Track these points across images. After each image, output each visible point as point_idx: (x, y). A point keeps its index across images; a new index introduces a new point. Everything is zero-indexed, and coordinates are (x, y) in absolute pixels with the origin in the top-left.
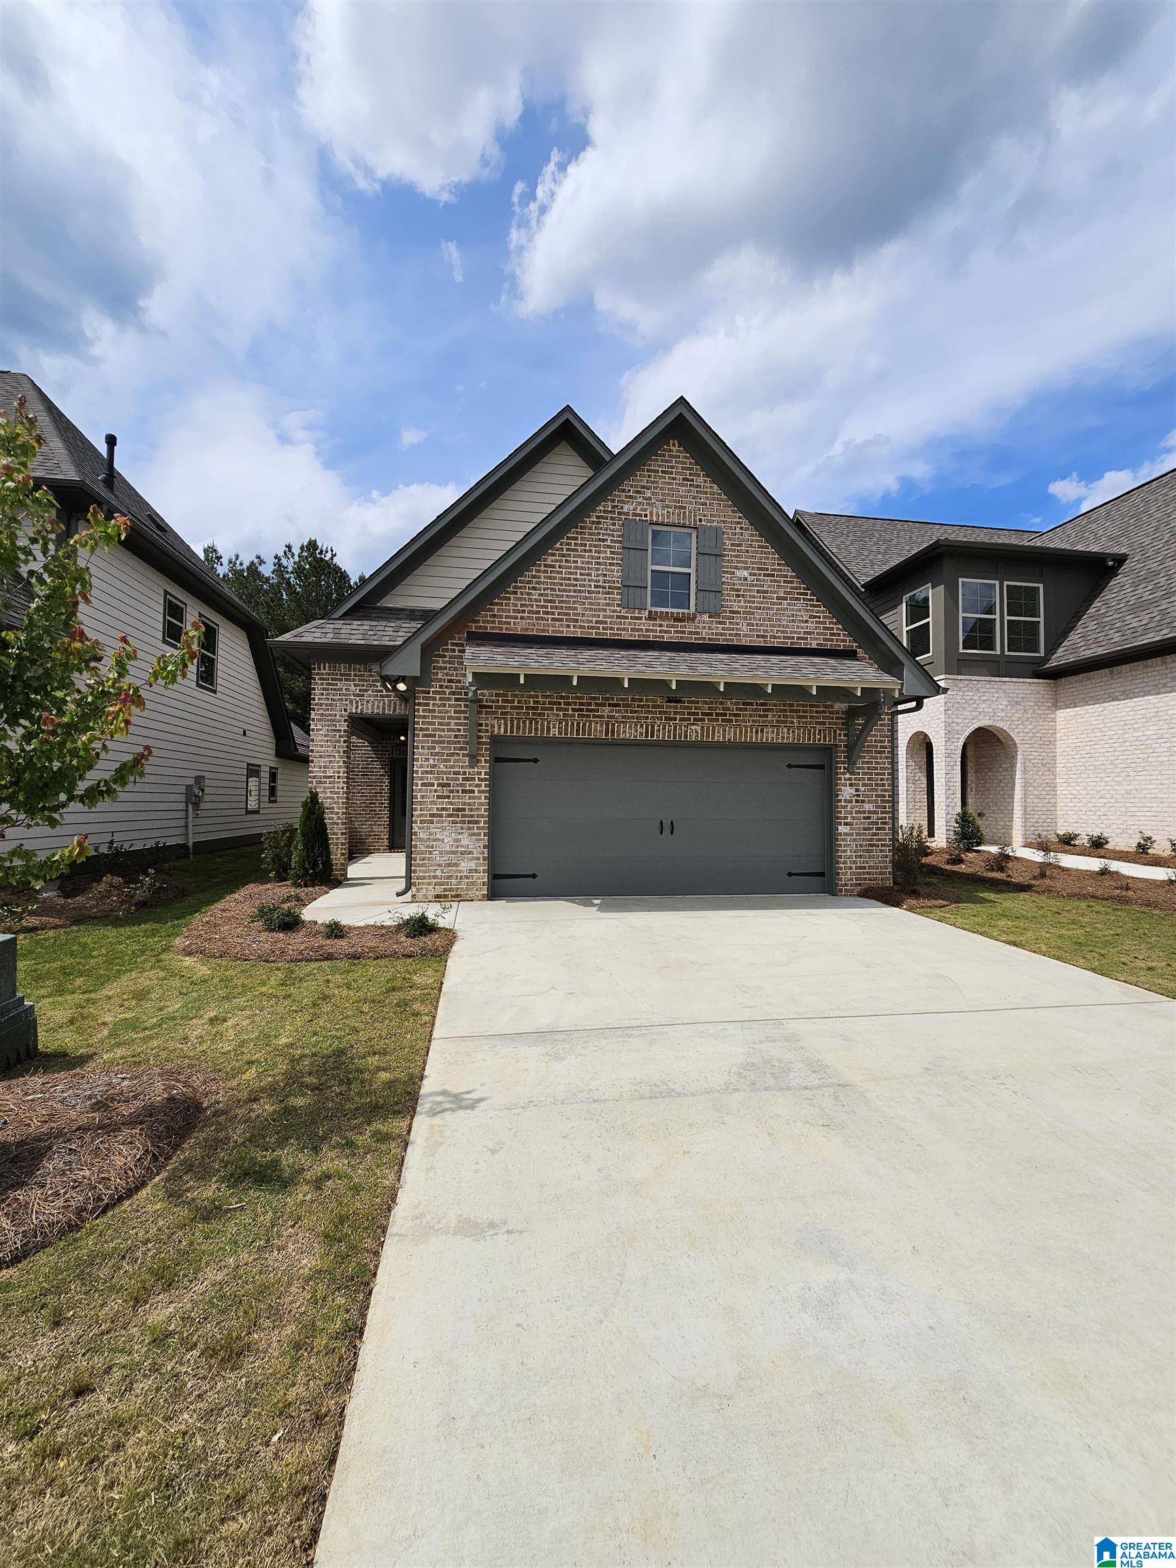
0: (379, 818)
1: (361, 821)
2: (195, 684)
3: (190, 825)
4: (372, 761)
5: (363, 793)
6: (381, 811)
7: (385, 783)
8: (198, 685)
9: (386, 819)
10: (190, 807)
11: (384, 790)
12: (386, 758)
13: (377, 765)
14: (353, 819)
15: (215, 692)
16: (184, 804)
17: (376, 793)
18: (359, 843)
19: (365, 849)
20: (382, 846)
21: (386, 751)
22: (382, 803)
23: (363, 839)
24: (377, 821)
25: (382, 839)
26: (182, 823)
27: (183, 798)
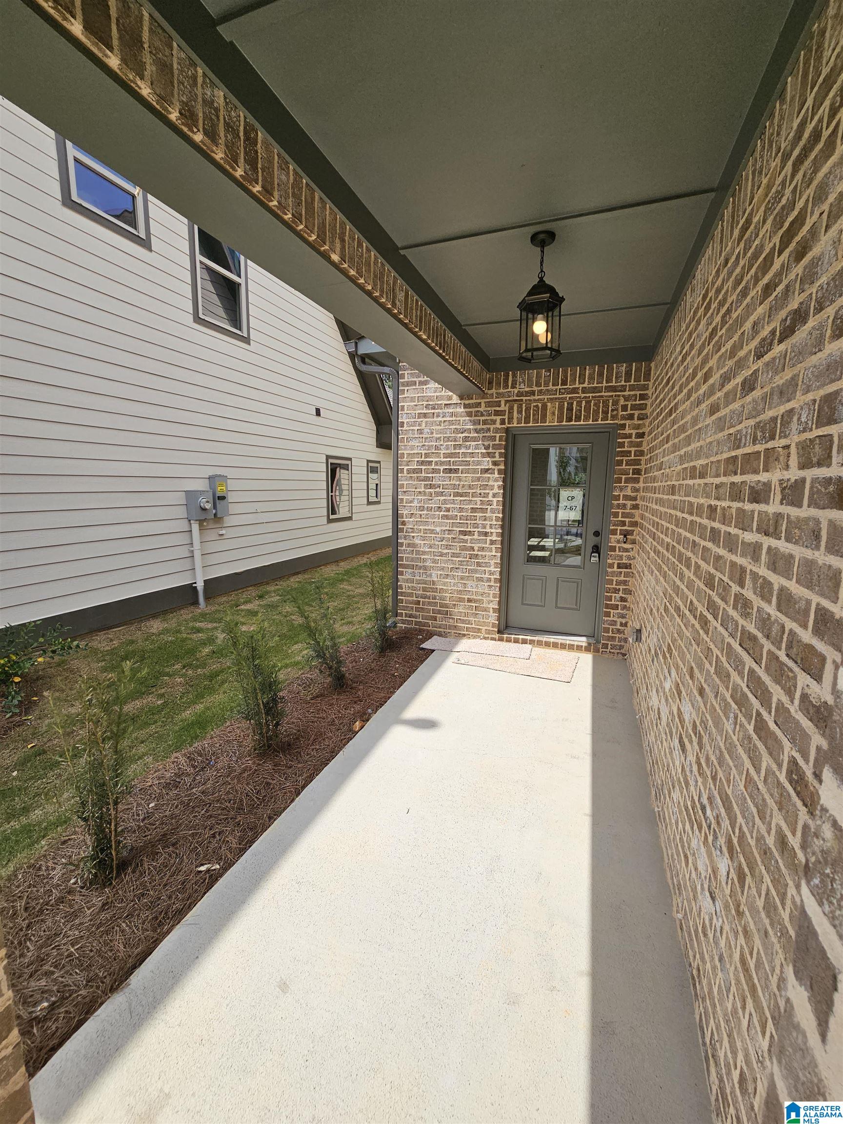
0: (479, 564)
1: (443, 569)
2: (191, 318)
3: (197, 555)
4: (466, 439)
5: (448, 510)
6: (483, 549)
7: (492, 488)
8: (197, 319)
9: (493, 569)
10: (195, 527)
11: (490, 503)
12: (497, 430)
13: (477, 448)
14: (429, 564)
15: (247, 340)
16: (186, 521)
17: (474, 510)
18: (439, 612)
19: (450, 627)
20: (485, 624)
21: (497, 413)
22: (486, 534)
23: (446, 606)
24: (476, 571)
25: (485, 610)
26: (184, 552)
27: (182, 512)
